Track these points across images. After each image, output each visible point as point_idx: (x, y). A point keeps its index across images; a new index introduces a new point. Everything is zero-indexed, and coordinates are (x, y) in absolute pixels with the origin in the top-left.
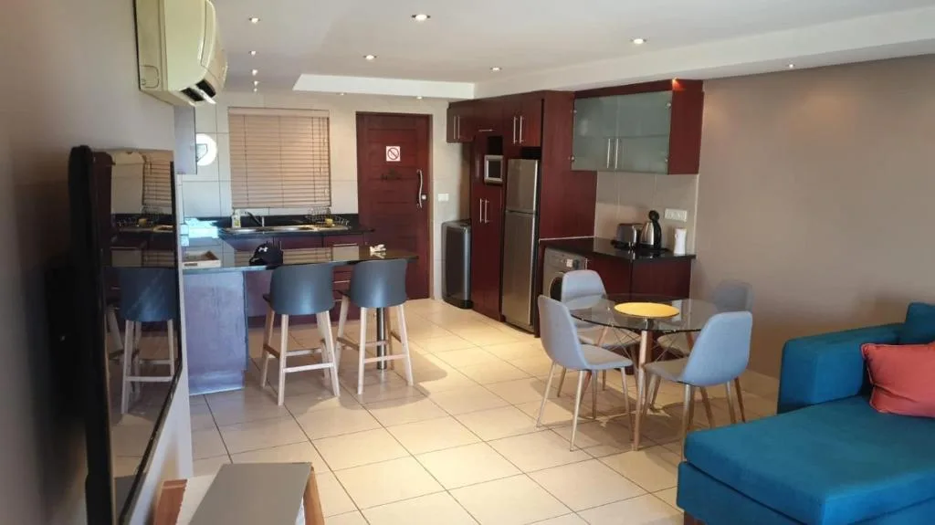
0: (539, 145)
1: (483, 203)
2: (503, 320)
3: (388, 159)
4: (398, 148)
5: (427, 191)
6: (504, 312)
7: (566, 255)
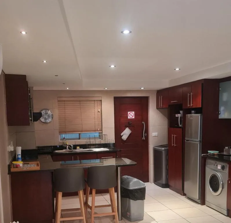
0: (201, 107)
1: (174, 136)
2: (184, 195)
3: (129, 118)
4: (134, 112)
5: (147, 131)
6: (185, 192)
7: (218, 162)
